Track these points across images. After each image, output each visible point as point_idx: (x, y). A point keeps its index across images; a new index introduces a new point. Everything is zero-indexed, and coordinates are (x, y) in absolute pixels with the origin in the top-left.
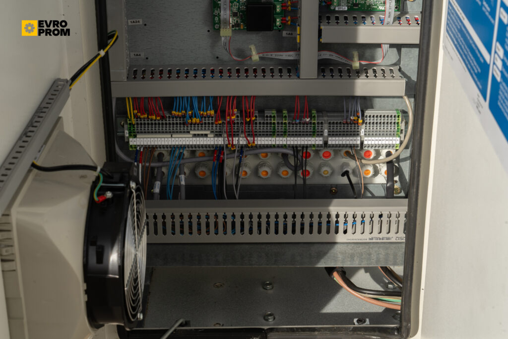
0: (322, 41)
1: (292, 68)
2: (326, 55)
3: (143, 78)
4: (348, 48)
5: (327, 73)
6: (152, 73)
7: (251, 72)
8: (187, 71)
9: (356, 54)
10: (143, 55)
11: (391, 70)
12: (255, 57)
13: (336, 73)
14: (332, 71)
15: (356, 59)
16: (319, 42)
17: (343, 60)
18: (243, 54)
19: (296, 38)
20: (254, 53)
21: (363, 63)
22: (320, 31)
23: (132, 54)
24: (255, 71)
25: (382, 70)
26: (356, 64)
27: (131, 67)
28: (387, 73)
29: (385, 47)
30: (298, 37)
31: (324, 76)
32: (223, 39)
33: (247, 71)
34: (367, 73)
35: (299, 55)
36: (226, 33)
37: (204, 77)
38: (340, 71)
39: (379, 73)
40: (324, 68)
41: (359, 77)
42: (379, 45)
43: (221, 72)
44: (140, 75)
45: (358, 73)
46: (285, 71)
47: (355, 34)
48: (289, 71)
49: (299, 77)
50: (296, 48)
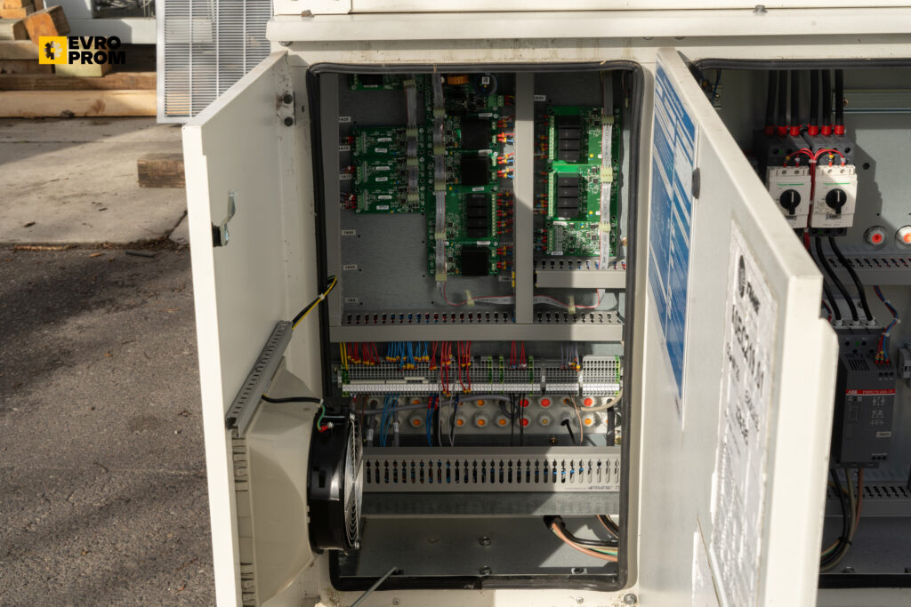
0: (538, 285)
1: (509, 313)
2: (542, 300)
3: (358, 323)
4: (563, 293)
5: (544, 318)
6: (367, 318)
7: (466, 317)
8: (402, 316)
9: (571, 299)
10: (357, 300)
11: (609, 315)
12: (471, 302)
13: (553, 318)
14: (548, 316)
15: (572, 303)
16: (535, 288)
17: (560, 305)
18: (460, 299)
19: (511, 283)
20: (469, 297)
21: (580, 307)
22: (535, 276)
23: (346, 299)
24: (471, 316)
25: (600, 315)
26: (572, 309)
27: (345, 312)
28: (605, 318)
29: (601, 292)
30: (513, 282)
31: (540, 321)
32: (438, 284)
33: (462, 316)
34: (584, 318)
35: (515, 300)
36: (441, 278)
37: (419, 322)
38: (557, 316)
39: (596, 318)
40: (540, 312)
41: (575, 321)
42: (594, 290)
43: (436, 317)
44: (354, 320)
45: (575, 318)
46: (501, 317)
47: (570, 279)
48: (505, 316)
49: (514, 322)
50: (511, 292)
